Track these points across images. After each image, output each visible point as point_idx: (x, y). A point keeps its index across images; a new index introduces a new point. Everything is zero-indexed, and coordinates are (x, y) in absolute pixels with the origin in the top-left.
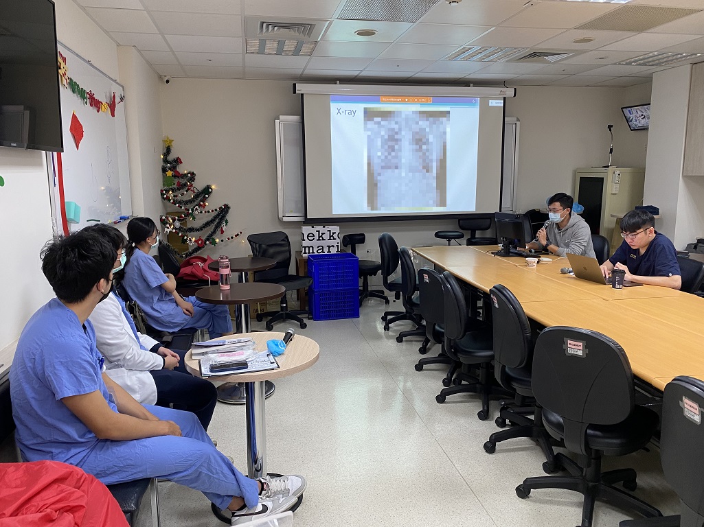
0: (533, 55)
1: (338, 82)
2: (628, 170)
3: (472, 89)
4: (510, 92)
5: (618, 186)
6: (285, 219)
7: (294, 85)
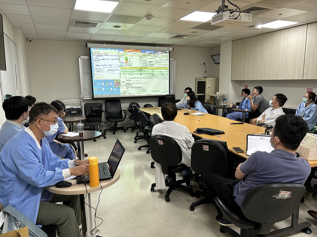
0: (178, 36)
1: (104, 43)
2: (214, 78)
3: (157, 48)
4: (171, 49)
5: (210, 84)
6: (84, 98)
7: (87, 44)
